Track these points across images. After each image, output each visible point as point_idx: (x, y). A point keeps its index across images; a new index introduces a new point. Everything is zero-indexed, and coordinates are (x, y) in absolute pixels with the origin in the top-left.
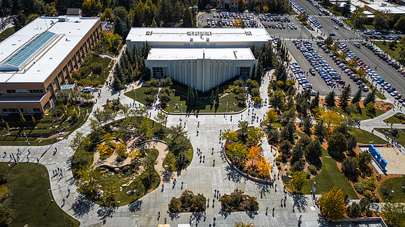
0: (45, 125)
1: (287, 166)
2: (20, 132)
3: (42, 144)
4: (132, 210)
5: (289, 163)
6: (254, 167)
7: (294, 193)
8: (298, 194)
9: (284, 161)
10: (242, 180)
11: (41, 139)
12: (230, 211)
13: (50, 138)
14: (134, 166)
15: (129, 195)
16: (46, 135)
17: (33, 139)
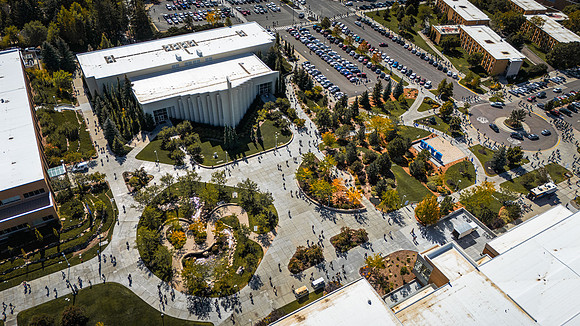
1: (368, 188)
4: (255, 288)
5: (367, 184)
6: (341, 199)
7: (388, 212)
8: (392, 211)
9: (363, 183)
10: (338, 215)
11: (79, 253)
12: (346, 251)
13: (90, 246)
14: (221, 242)
15: (241, 274)
16: (83, 246)
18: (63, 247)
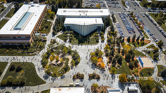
0: (32, 49)
2: (24, 51)
3: (31, 55)
4: (61, 78)
6: (100, 65)
7: (112, 74)
9: (110, 63)
10: (96, 69)
11: (31, 54)
12: (91, 79)
13: (34, 53)
14: (61, 64)
15: (60, 73)
16: (32, 53)
17: (28, 54)
18: (28, 51)
